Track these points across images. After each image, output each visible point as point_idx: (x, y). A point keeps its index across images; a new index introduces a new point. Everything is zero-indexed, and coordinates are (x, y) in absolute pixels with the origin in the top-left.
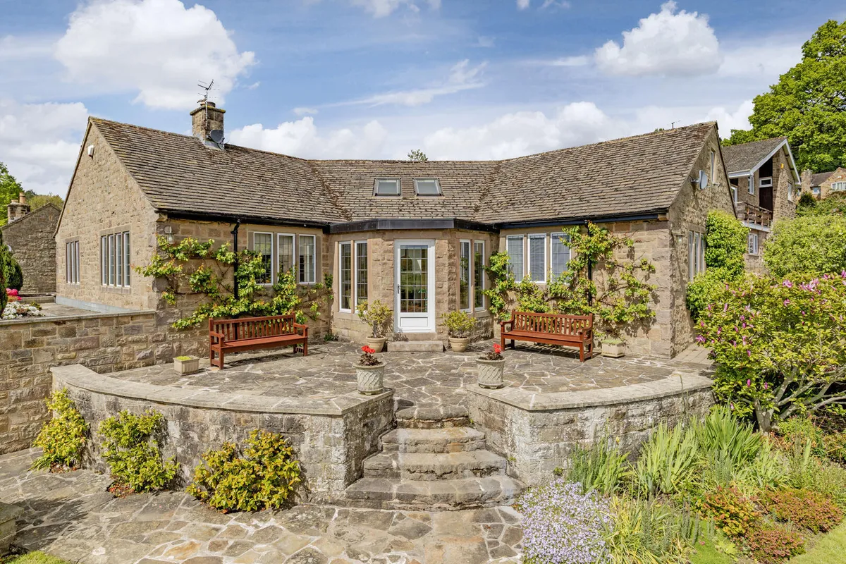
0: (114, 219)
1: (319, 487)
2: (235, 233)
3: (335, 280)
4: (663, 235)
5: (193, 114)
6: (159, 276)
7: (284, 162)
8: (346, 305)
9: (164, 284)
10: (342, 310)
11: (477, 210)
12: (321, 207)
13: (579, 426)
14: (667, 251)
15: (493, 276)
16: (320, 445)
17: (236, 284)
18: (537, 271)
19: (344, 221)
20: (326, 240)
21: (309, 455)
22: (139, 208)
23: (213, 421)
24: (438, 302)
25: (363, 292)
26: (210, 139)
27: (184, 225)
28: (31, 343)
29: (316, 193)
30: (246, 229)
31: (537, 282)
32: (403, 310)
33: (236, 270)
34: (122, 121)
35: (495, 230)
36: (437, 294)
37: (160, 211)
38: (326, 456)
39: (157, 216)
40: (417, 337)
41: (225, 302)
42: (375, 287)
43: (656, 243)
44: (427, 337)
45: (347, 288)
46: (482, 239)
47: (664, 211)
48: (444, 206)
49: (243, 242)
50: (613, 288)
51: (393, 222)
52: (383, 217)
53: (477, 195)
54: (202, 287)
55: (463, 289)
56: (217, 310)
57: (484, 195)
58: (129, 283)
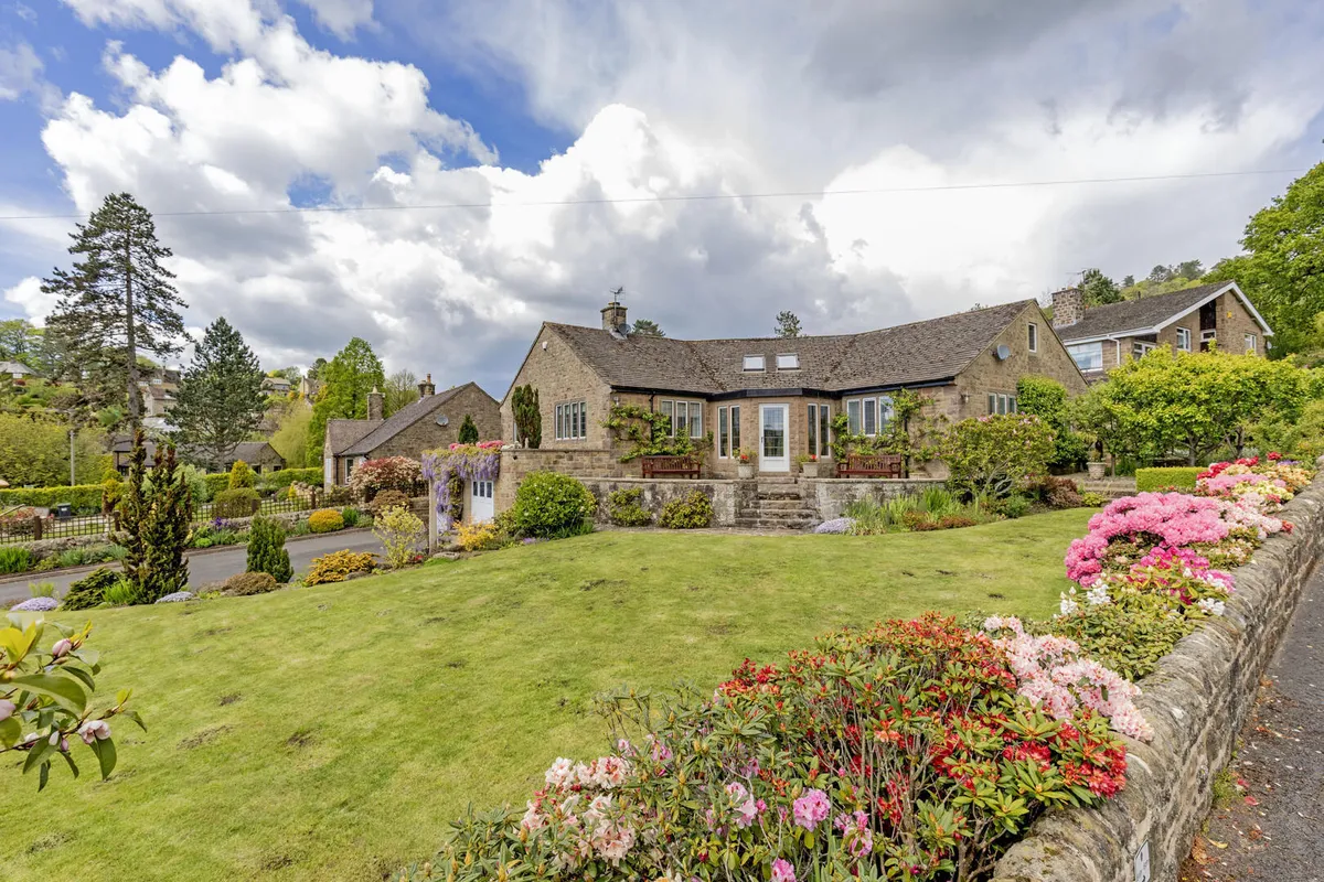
0: (570, 394)
1: (722, 519)
2: (651, 401)
3: (715, 436)
4: (954, 395)
5: (603, 311)
6: (611, 427)
7: (669, 345)
8: (723, 454)
9: (614, 433)
10: (721, 458)
11: (827, 380)
12: (703, 381)
13: (853, 492)
14: (957, 407)
15: (837, 431)
16: (722, 498)
17: (653, 435)
18: (870, 427)
19: (721, 391)
20: (708, 406)
21: (716, 503)
22: (594, 386)
23: (669, 489)
24: (791, 449)
25: (736, 443)
26: (618, 331)
27: (624, 396)
28: (555, 462)
29: (697, 370)
30: (658, 399)
31: (868, 435)
32: (766, 454)
33: (652, 426)
34: (562, 323)
35: (837, 396)
36: (791, 443)
37: (613, 387)
38: (725, 504)
39: (611, 390)
40: (775, 475)
41: (646, 446)
42: (746, 438)
43: (950, 401)
44: (784, 474)
45: (724, 441)
46: (829, 405)
47: (952, 378)
48: (800, 378)
49: (657, 407)
50: (923, 435)
51: (758, 391)
52: (751, 388)
53: (828, 368)
54: (633, 436)
55: (812, 443)
56: (643, 450)
57: (836, 367)
58: (583, 433)
